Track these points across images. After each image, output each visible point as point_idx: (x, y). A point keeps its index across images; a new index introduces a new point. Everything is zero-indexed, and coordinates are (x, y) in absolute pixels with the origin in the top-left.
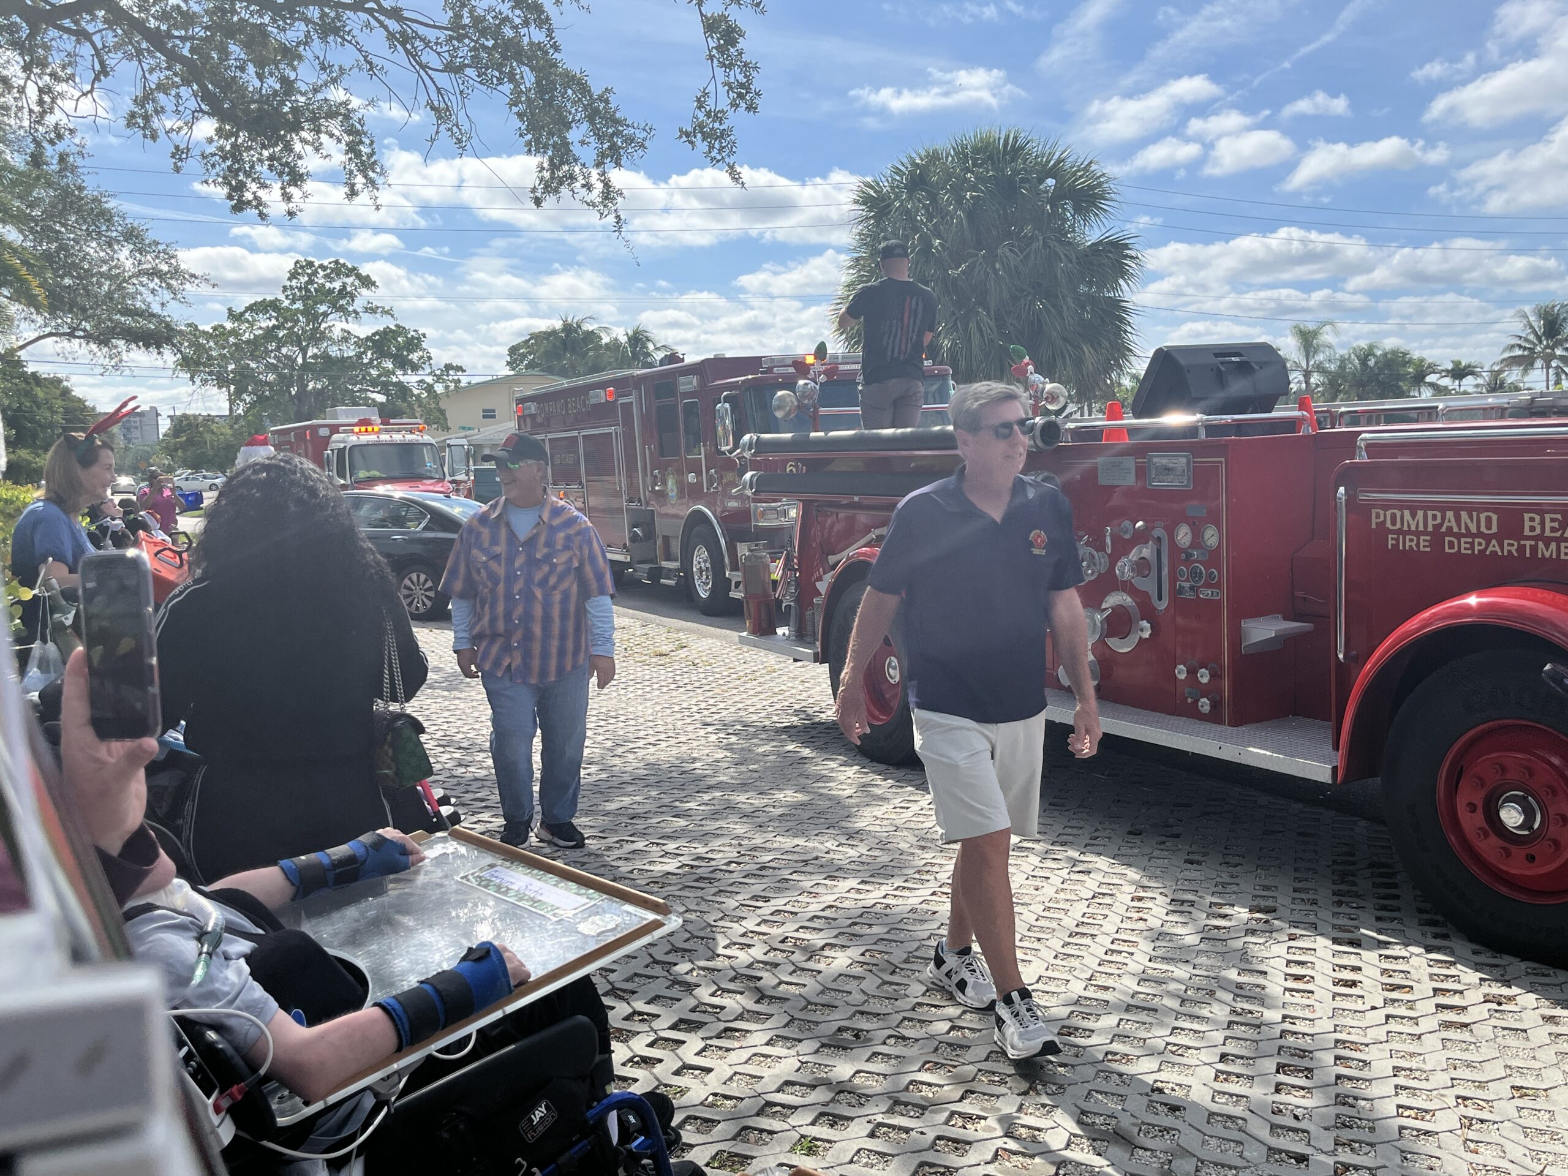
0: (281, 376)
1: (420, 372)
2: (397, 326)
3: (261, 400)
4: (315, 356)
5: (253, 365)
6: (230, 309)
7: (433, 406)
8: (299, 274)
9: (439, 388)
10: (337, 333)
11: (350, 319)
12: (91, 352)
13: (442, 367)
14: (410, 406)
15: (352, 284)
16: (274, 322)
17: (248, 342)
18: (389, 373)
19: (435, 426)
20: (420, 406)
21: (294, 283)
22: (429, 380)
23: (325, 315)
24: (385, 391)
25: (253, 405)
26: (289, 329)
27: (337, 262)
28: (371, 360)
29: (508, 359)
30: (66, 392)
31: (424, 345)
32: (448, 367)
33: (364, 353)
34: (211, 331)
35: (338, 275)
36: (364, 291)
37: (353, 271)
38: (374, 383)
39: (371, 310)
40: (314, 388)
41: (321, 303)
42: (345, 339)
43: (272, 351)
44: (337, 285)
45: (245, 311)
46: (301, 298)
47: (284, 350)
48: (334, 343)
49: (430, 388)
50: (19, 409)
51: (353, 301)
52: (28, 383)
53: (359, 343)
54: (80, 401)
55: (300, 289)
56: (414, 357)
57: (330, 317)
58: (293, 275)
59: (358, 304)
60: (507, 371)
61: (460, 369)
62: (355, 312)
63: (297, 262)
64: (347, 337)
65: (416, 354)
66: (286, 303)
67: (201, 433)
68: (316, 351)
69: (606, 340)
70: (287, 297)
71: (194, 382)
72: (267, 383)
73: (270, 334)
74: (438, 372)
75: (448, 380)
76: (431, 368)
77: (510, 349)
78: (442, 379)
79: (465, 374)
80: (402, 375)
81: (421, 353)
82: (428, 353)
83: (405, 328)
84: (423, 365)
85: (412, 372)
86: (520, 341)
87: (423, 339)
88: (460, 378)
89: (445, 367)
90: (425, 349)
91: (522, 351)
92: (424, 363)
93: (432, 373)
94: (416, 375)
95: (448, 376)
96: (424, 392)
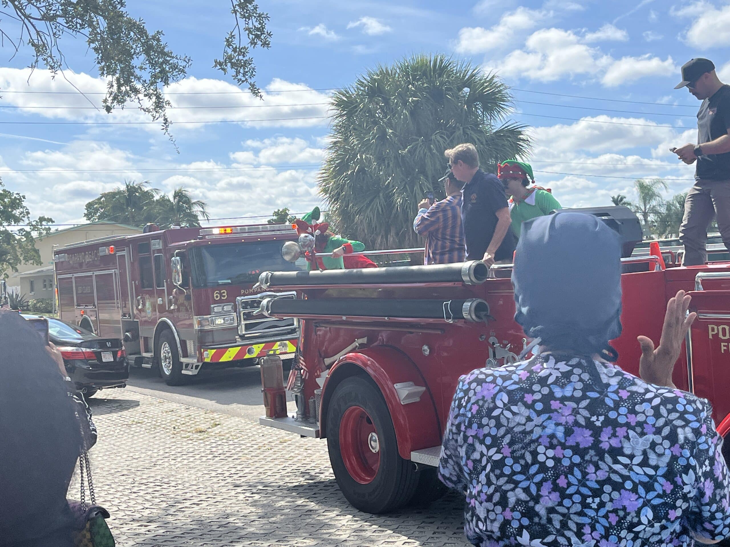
1: (21, 223)
2: (4, 190)
7: (30, 247)
9: (35, 234)
13: (37, 219)
14: (14, 248)
19: (32, 261)
20: (20, 248)
22: (28, 229)
29: (86, 212)
31: (24, 204)
32: (42, 219)
49: (28, 235)
56: (17, 212)
61: (50, 220)
65: (18, 210)
69: (157, 197)
74: (34, 223)
75: (42, 228)
76: (29, 220)
77: (87, 204)
78: (37, 228)
79: (54, 224)
80: (8, 225)
81: (22, 210)
82: (27, 209)
83: (9, 192)
84: (23, 218)
85: (15, 223)
86: (94, 199)
87: (23, 200)
88: (50, 227)
89: (39, 219)
90: (24, 207)
91: (95, 206)
92: (24, 217)
93: (30, 224)
94: (18, 225)
95: (41, 225)
96: (23, 237)
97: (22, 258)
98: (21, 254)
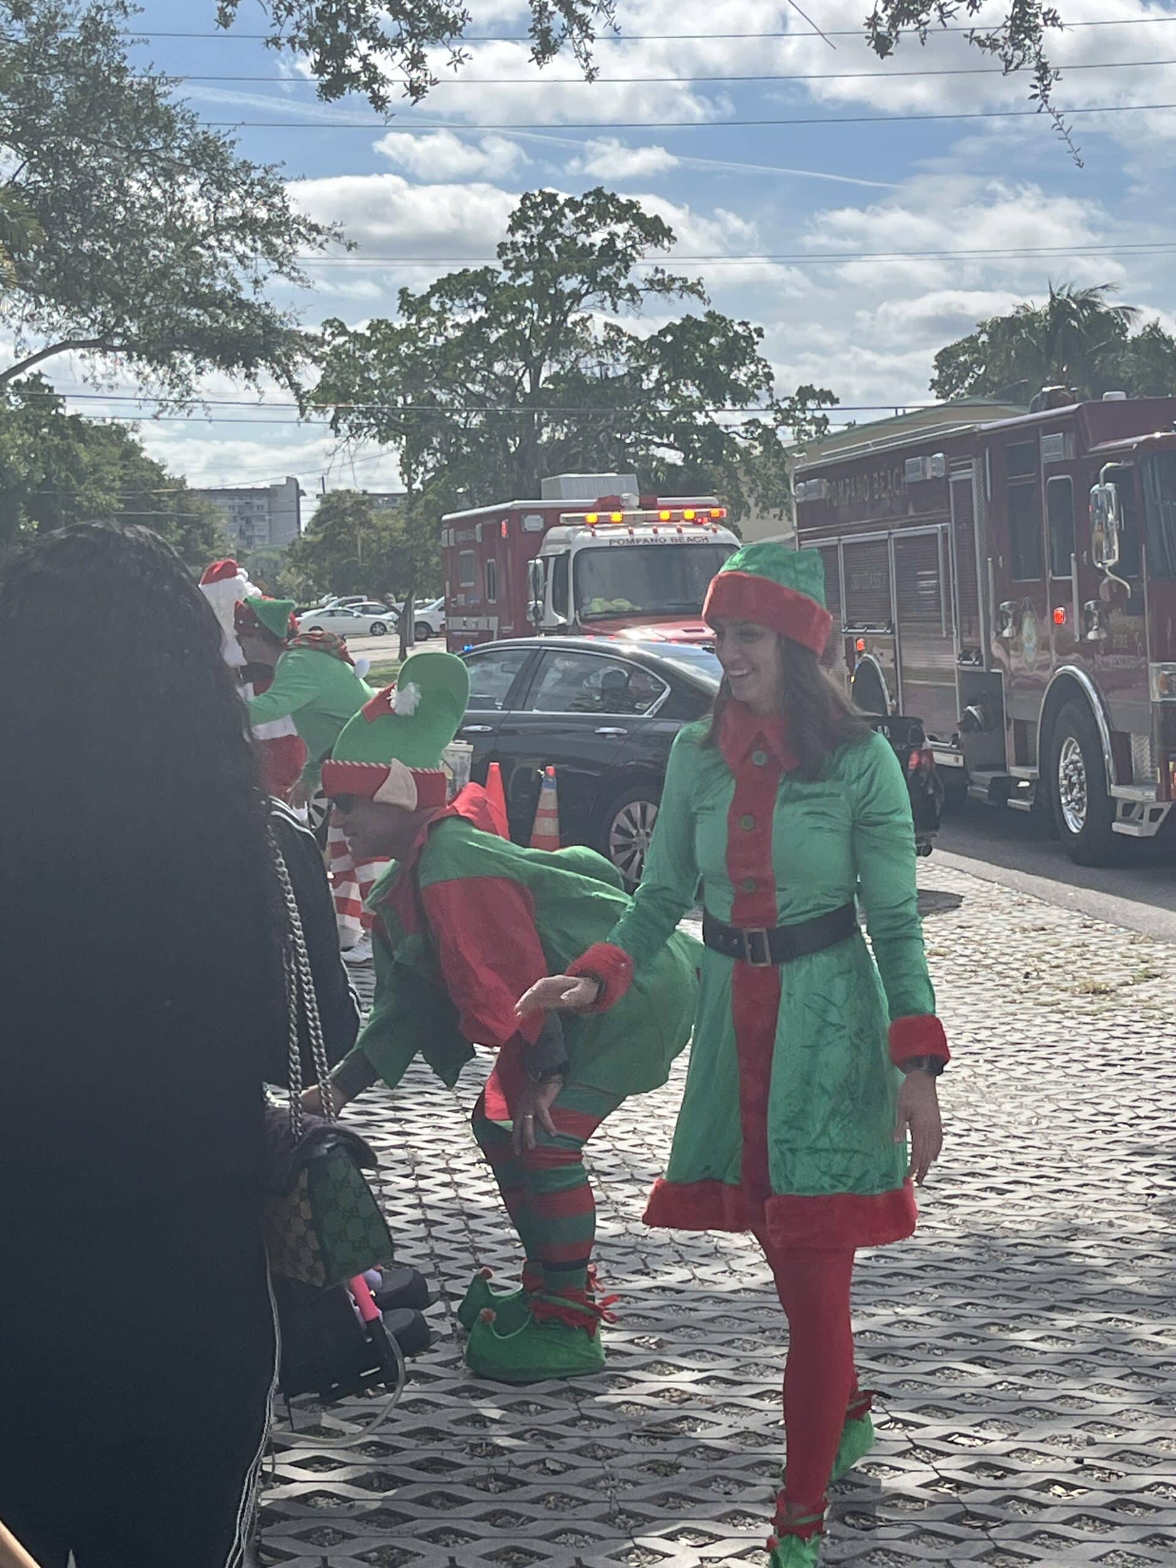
0: (491, 417)
1: (751, 405)
2: (710, 315)
3: (455, 459)
4: (554, 378)
5: (442, 396)
6: (403, 292)
7: (773, 471)
8: (528, 219)
9: (786, 436)
10: (597, 331)
11: (621, 303)
12: (138, 374)
13: (793, 394)
14: (732, 474)
15: (628, 236)
16: (482, 313)
17: (431, 352)
18: (689, 407)
19: (777, 511)
20: (748, 472)
21: (519, 237)
22: (768, 419)
23: (576, 296)
24: (683, 444)
25: (439, 470)
26: (508, 325)
27: (598, 193)
28: (659, 383)
29: (935, 375)
30: (132, 451)
31: (759, 351)
32: (806, 393)
33: (645, 369)
34: (368, 333)
35: (602, 219)
36: (649, 249)
37: (629, 212)
38: (662, 427)
39: (662, 284)
40: (551, 439)
41: (568, 272)
42: (611, 344)
43: (477, 369)
44: (598, 238)
45: (430, 295)
46: (532, 266)
47: (498, 367)
48: (589, 352)
49: (768, 436)
50: (46, 484)
51: (627, 267)
52: (64, 437)
53: (639, 349)
54: (156, 469)
55: (529, 248)
56: (741, 375)
57: (585, 301)
58: (518, 222)
59: (640, 272)
60: (932, 400)
61: (827, 396)
62: (631, 289)
63: (526, 197)
64: (615, 338)
65: (744, 369)
66: (505, 276)
67: (350, 528)
68: (556, 367)
69: (1134, 331)
70: (506, 267)
71: (338, 431)
72: (467, 431)
73: (474, 333)
74: (785, 405)
75: (805, 419)
76: (771, 396)
77: (940, 354)
78: (794, 418)
79: (835, 406)
80: (716, 411)
81: (753, 368)
82: (765, 366)
83: (723, 319)
84: (756, 391)
85: (734, 404)
86: (960, 340)
87: (756, 339)
88: (827, 413)
89: (798, 394)
90: (760, 360)
91: (962, 359)
92: (759, 388)
93: (773, 406)
94: (742, 409)
95: (803, 411)
96: (756, 443)
97: (751, 501)
98: (751, 490)
